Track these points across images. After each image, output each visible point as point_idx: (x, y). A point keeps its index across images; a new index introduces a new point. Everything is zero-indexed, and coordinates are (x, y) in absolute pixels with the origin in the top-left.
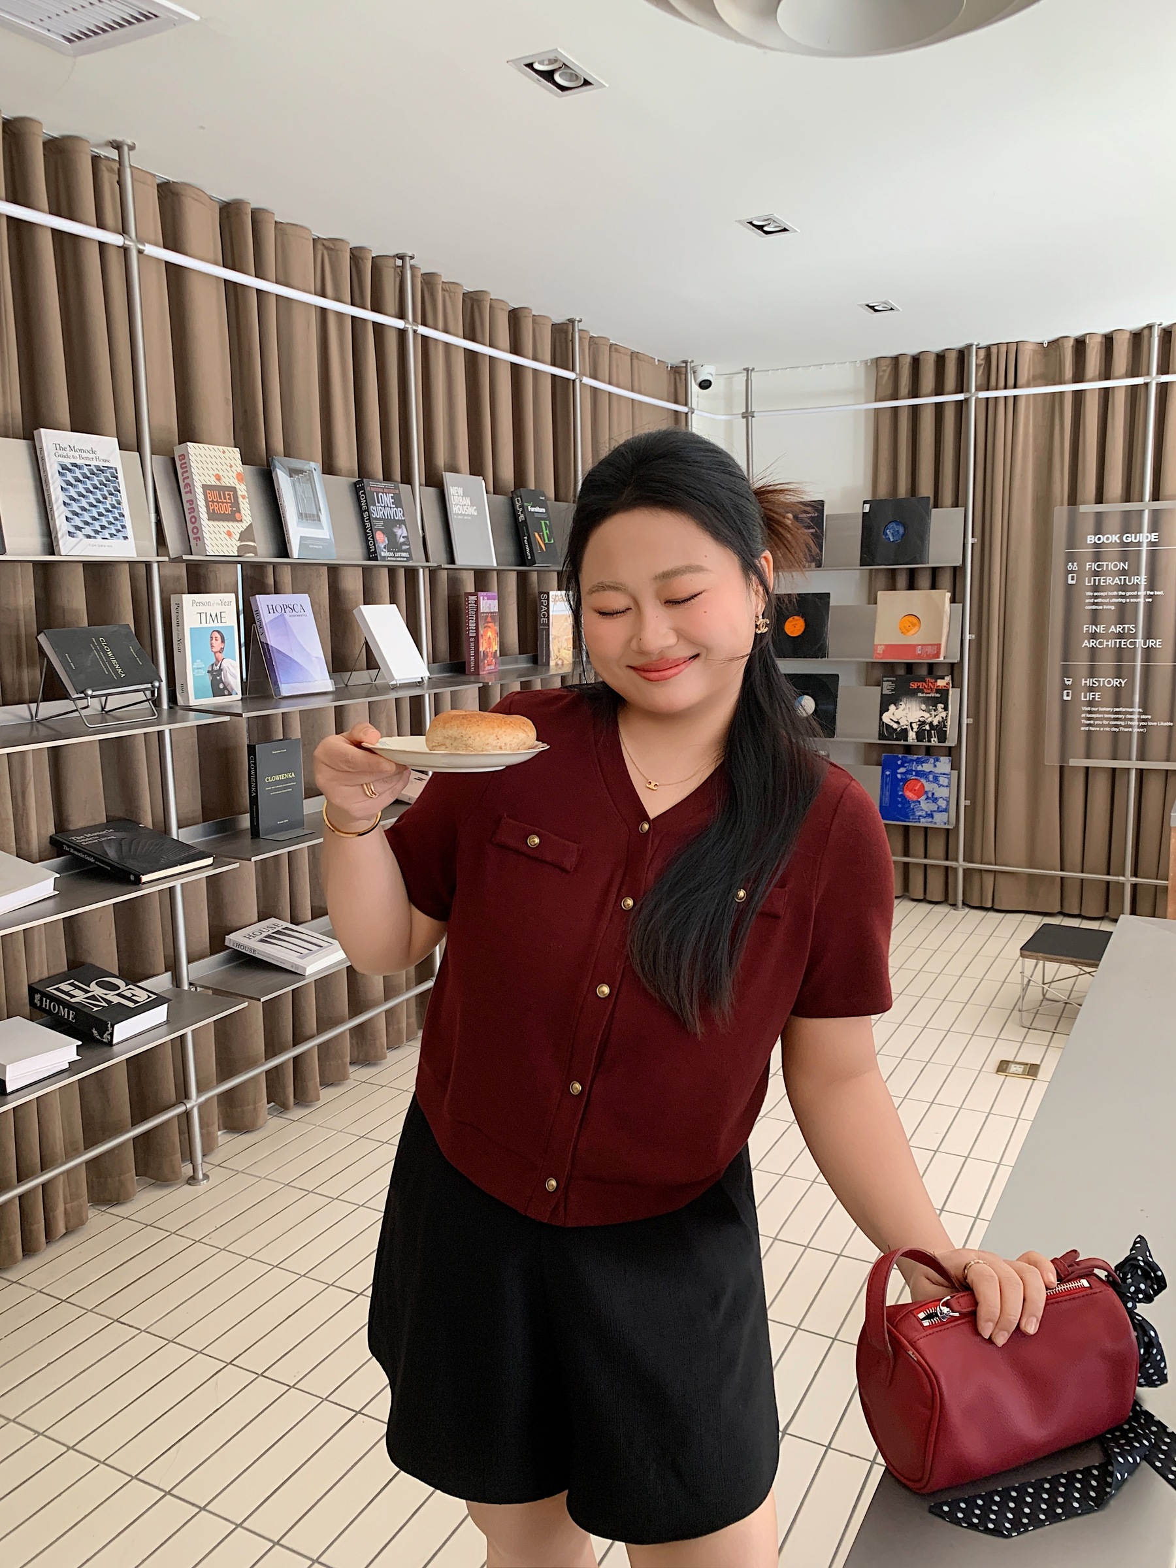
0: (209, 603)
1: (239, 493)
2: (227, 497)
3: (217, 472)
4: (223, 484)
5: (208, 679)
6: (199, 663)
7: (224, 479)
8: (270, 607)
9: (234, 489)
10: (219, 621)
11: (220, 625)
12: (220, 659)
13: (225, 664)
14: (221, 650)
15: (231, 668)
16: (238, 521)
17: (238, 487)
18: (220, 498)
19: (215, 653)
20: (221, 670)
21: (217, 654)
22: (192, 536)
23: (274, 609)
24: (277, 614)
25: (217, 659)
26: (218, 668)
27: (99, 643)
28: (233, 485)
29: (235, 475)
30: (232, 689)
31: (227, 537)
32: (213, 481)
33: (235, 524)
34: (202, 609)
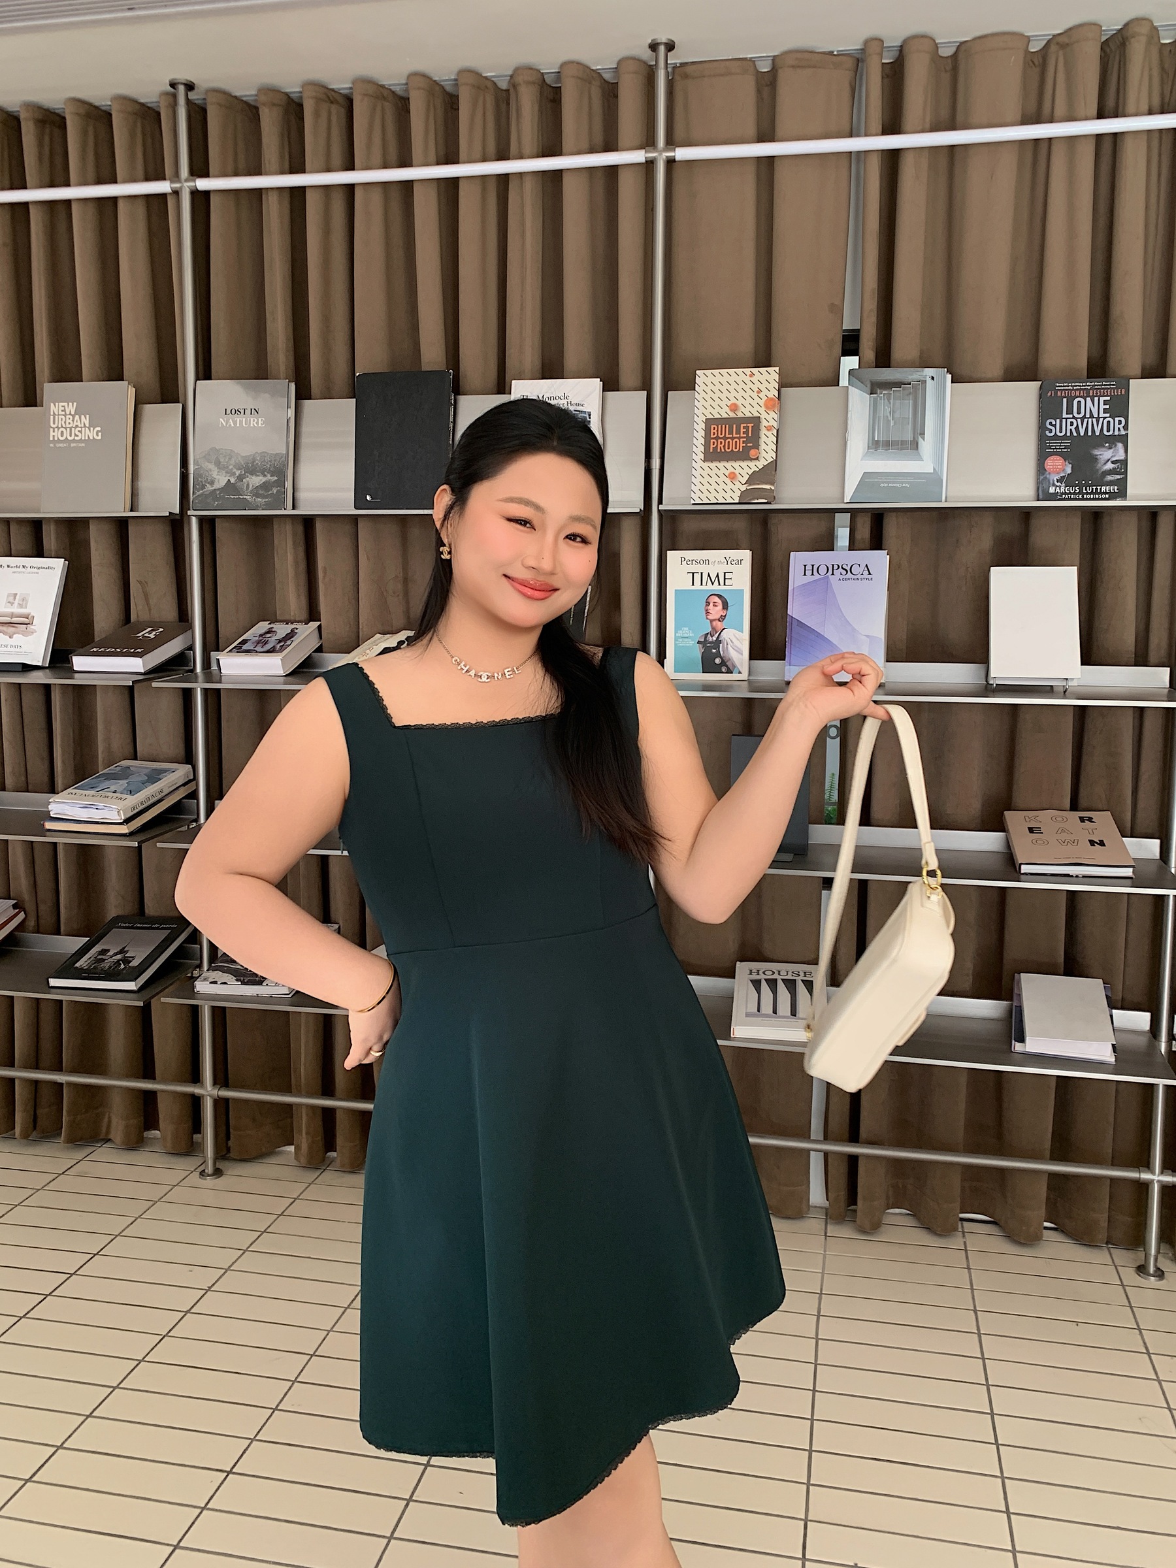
0: (706, 562)
1: (764, 423)
2: (742, 430)
3: (734, 401)
4: (740, 415)
5: (698, 652)
6: (686, 631)
7: (742, 408)
8: (809, 567)
9: (756, 421)
10: (722, 583)
11: (722, 587)
13: (726, 635)
14: (722, 619)
15: (734, 640)
16: (751, 460)
17: (764, 416)
18: (731, 432)
19: (712, 621)
20: (718, 642)
21: (714, 624)
23: (815, 569)
24: (817, 576)
25: (713, 628)
26: (714, 639)
28: (757, 414)
29: (762, 403)
30: (734, 666)
31: (728, 481)
32: (725, 413)
33: (744, 464)
34: (694, 568)
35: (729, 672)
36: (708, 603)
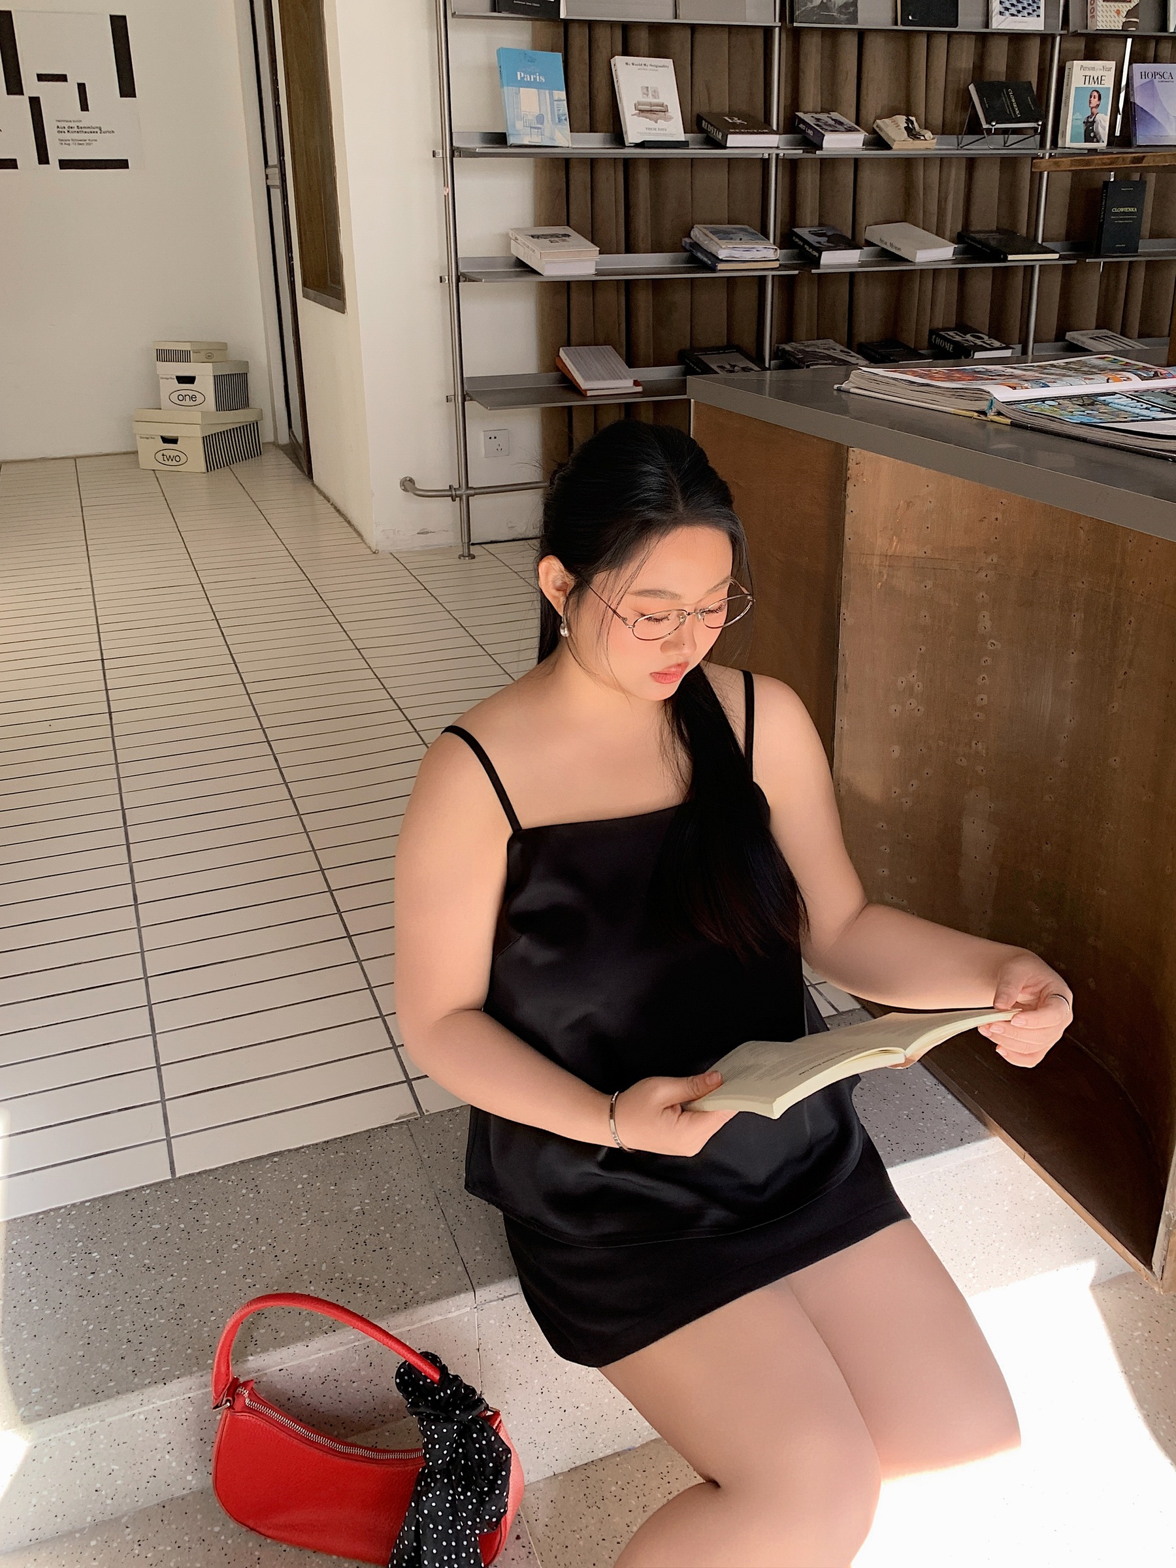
0: (1093, 69)
6: (1078, 116)
8: (1143, 74)
12: (1095, 113)
13: (1098, 117)
14: (1097, 107)
15: (1102, 122)
16: (1127, 2)
19: (1092, 108)
20: (1094, 122)
21: (1094, 109)
22: (1089, 15)
23: (1146, 75)
24: (1147, 80)
25: (1092, 114)
26: (1092, 120)
27: (1008, 93)
30: (1100, 138)
31: (1116, 15)
33: (1124, 4)
34: (1087, 73)
35: (1098, 141)
36: (1091, 97)
